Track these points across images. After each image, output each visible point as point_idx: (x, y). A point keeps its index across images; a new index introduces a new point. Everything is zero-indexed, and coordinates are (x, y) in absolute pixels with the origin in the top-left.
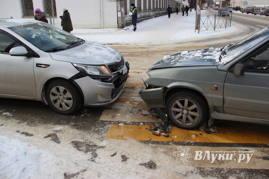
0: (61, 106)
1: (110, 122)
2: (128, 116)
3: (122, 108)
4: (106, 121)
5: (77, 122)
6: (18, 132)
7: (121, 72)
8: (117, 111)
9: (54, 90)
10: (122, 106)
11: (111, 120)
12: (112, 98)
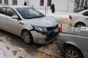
0: (26, 40)
1: (41, 52)
2: (50, 51)
3: (50, 47)
4: (39, 51)
5: (28, 48)
6: (6, 47)
7: (54, 31)
8: (47, 47)
9: (24, 34)
10: (51, 46)
11: (42, 51)
12: (46, 42)
